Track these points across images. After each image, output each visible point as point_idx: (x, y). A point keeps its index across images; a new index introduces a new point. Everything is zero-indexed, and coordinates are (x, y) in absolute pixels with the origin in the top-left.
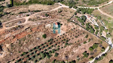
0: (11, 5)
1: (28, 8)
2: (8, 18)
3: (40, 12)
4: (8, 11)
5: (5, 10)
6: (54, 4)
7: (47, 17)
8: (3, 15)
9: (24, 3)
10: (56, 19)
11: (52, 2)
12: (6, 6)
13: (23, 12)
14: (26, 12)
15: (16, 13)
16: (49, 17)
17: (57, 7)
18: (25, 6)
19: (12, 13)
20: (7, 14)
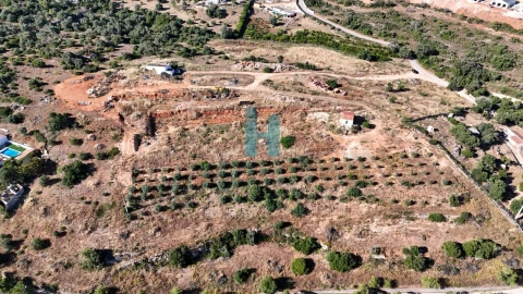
0: (236, 31)
1: (285, 51)
2: (208, 63)
3: (317, 73)
4: (218, 49)
5: (211, 44)
6: (388, 60)
7: (331, 89)
8: (201, 54)
9: (280, 35)
10: (359, 104)
11: (386, 51)
12: (220, 33)
13: (260, 60)
14: (267, 62)
15: (239, 56)
16: (338, 92)
18: (278, 45)
19: (228, 55)
20: (212, 53)
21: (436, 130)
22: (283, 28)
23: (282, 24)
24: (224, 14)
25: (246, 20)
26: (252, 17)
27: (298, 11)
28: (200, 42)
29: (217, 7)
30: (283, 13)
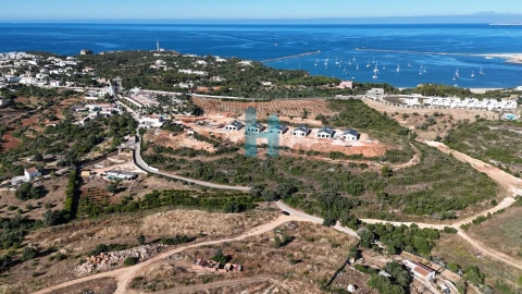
0: (65, 212)
1: (139, 224)
2: (37, 275)
3: (192, 246)
4: (45, 244)
5: (32, 239)
6: (254, 207)
7: (221, 267)
8: (19, 262)
9: (125, 203)
10: (263, 278)
11: (249, 197)
12: (42, 219)
13: (114, 247)
14: (124, 247)
15: (79, 249)
16: (232, 268)
17: (271, 219)
18: (128, 217)
19: (63, 251)
20: (38, 253)
21: (356, 287)
22: (126, 194)
23: (124, 189)
24: (42, 192)
25: (76, 194)
26: (83, 188)
27: (139, 171)
28: (15, 241)
29: (30, 185)
30: (122, 176)
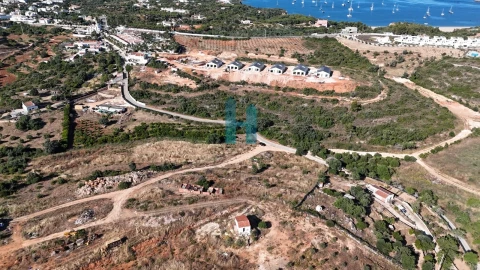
0: (62, 142)
1: (131, 153)
2: (41, 196)
3: (179, 172)
4: (46, 170)
5: (34, 167)
7: (205, 190)
8: (25, 185)
9: (117, 134)
10: (242, 200)
12: (42, 147)
13: (108, 173)
14: (118, 173)
15: (78, 174)
16: (214, 191)
17: (249, 149)
18: (119, 147)
19: (63, 176)
20: (41, 178)
21: (323, 208)
22: (117, 126)
23: (115, 122)
24: (40, 124)
25: (71, 125)
26: (77, 120)
27: (127, 105)
28: (19, 167)
29: (28, 117)
30: (112, 110)
